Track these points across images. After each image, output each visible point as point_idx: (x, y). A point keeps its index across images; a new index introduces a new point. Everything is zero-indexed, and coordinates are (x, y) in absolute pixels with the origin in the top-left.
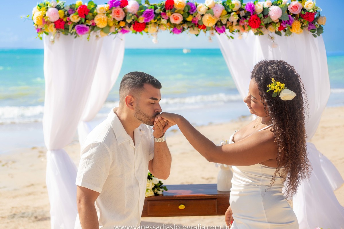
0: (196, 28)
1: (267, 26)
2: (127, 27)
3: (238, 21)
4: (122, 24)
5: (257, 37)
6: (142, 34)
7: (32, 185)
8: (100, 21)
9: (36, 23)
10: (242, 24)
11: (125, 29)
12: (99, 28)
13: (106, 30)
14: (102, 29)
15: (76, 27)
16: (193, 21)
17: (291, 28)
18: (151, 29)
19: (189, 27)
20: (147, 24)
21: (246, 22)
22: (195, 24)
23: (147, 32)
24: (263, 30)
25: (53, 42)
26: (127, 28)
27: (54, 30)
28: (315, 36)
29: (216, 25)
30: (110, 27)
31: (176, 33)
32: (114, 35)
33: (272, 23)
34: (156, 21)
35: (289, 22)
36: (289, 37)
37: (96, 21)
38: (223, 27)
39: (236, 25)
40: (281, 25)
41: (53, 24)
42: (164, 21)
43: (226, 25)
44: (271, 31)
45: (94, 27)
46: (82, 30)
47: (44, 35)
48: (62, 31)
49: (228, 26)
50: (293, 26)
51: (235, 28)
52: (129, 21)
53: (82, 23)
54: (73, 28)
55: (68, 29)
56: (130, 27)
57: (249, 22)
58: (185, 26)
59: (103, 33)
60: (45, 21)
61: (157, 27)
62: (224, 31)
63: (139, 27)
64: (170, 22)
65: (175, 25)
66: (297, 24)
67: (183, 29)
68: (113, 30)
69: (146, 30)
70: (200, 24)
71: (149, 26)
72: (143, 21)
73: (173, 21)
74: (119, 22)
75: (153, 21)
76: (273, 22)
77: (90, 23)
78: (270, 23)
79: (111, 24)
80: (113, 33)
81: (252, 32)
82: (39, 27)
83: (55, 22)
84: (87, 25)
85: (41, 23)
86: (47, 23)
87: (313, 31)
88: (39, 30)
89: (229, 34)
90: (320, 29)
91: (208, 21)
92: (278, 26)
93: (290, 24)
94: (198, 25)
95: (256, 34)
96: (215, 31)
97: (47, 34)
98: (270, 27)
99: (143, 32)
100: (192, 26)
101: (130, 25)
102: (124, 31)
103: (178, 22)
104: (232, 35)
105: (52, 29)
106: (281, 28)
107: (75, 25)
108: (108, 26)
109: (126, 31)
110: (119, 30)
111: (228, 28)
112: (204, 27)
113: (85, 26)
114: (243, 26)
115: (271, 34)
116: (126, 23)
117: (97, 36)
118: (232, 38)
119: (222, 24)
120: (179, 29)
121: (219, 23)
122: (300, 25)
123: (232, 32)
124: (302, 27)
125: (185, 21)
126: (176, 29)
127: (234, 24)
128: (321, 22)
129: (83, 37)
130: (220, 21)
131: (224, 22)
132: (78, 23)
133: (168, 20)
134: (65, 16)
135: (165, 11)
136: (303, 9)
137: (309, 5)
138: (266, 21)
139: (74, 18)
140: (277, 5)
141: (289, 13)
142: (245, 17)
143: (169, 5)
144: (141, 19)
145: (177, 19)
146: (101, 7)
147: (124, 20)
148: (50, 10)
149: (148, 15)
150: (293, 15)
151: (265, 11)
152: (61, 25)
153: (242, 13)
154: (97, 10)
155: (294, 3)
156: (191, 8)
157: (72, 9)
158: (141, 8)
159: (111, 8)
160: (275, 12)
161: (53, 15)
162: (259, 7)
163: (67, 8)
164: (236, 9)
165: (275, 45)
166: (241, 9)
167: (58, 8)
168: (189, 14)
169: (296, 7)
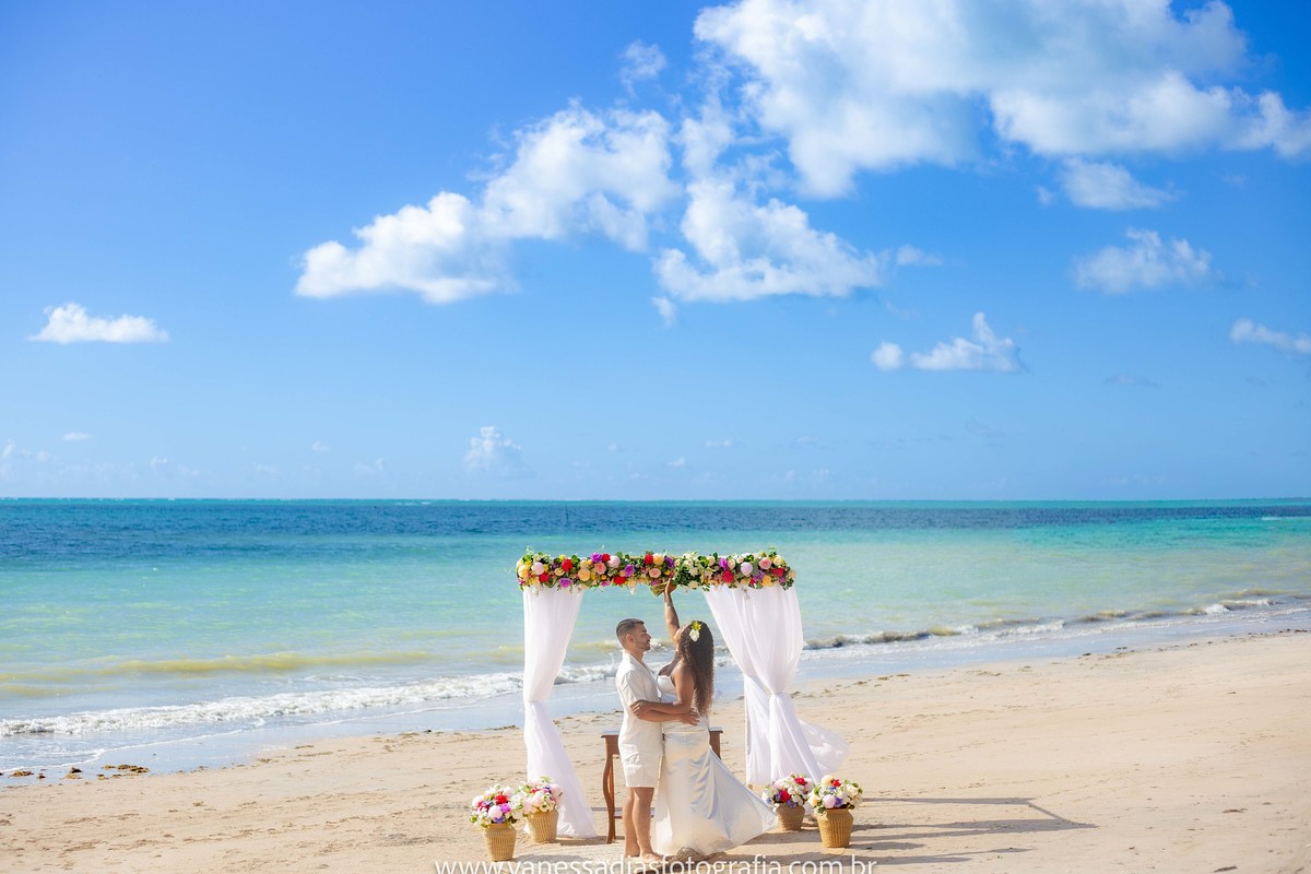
1: (739, 580)
2: (609, 580)
3: (713, 576)
4: (604, 578)
5: (732, 589)
8: (584, 575)
9: (520, 576)
10: (717, 579)
11: (606, 582)
12: (581, 582)
13: (588, 583)
14: (584, 583)
15: (560, 581)
17: (762, 582)
18: (631, 583)
20: (627, 578)
21: (720, 577)
23: (627, 585)
24: (736, 583)
25: (534, 593)
26: (609, 582)
27: (537, 582)
28: (786, 589)
32: (595, 588)
33: (744, 577)
34: (636, 575)
35: (760, 577)
36: (761, 590)
39: (712, 580)
40: (753, 579)
41: (537, 577)
42: (644, 576)
44: (745, 584)
46: (565, 584)
47: (527, 587)
48: (545, 584)
50: (764, 581)
51: (711, 582)
52: (610, 575)
53: (566, 577)
54: (557, 581)
55: (552, 582)
56: (611, 581)
57: (723, 576)
59: (584, 586)
60: (530, 575)
61: (637, 581)
63: (619, 580)
65: (654, 579)
66: (767, 578)
68: (594, 583)
69: (626, 583)
71: (629, 579)
72: (624, 576)
73: (651, 575)
74: (601, 576)
75: (633, 575)
76: (746, 577)
77: (574, 577)
79: (593, 578)
80: (595, 586)
81: (726, 585)
82: (523, 580)
83: (539, 576)
84: (571, 579)
85: (526, 576)
86: (533, 576)
87: (783, 584)
88: (523, 582)
89: (706, 587)
90: (790, 583)
92: (750, 580)
95: (730, 587)
97: (530, 586)
98: (743, 580)
99: (623, 585)
101: (611, 579)
102: (605, 584)
103: (656, 576)
104: (708, 588)
105: (535, 581)
106: (752, 582)
107: (559, 578)
108: (591, 580)
109: (608, 585)
110: (601, 584)
111: (705, 582)
113: (568, 579)
114: (718, 581)
115: (744, 587)
116: (608, 577)
117: (579, 589)
118: (709, 590)
122: (770, 579)
123: (709, 585)
124: (773, 581)
125: (663, 575)
126: (655, 582)
127: (710, 578)
128: (789, 576)
129: (566, 589)
132: (562, 577)
133: (648, 575)
134: (550, 570)
135: (644, 566)
136: (773, 565)
137: (778, 561)
138: (738, 576)
139: (559, 572)
140: (748, 561)
141: (759, 568)
142: (719, 572)
143: (648, 561)
144: (622, 574)
145: (655, 573)
146: (585, 561)
147: (606, 573)
148: (536, 564)
149: (629, 569)
150: (764, 571)
151: (737, 567)
152: (546, 579)
153: (717, 568)
154: (581, 564)
155: (764, 559)
156: (668, 563)
157: (557, 563)
158: (623, 563)
159: (594, 563)
160: (746, 568)
161: (538, 569)
162: (732, 564)
163: (552, 563)
164: (711, 564)
165: (748, 598)
166: (715, 565)
167: (543, 561)
168: (667, 569)
169: (766, 562)
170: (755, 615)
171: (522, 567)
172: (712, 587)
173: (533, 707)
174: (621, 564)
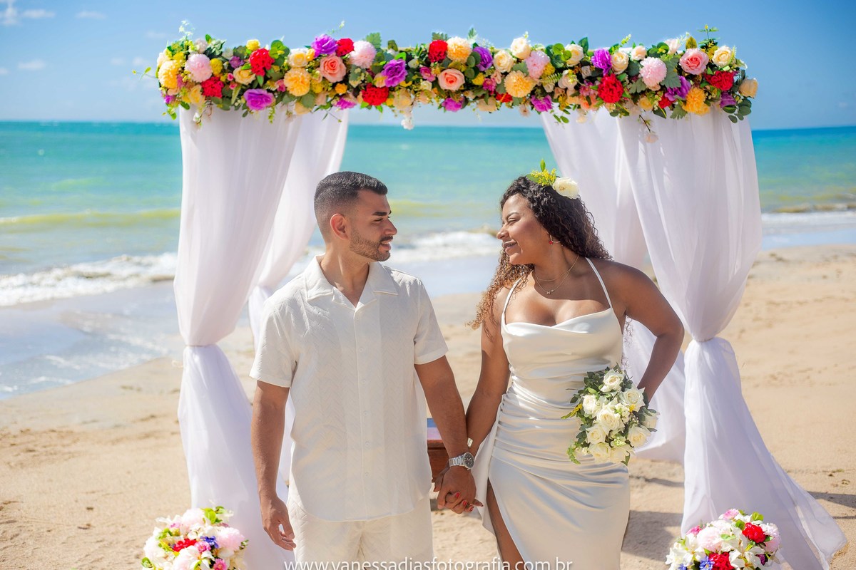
0: (491, 100)
1: (636, 97)
2: (351, 95)
3: (577, 88)
4: (341, 90)
6: (381, 110)
7: (153, 417)
8: (296, 82)
9: (163, 85)
10: (585, 94)
11: (347, 99)
12: (292, 97)
13: (308, 100)
14: (300, 99)
15: (246, 94)
16: (485, 84)
17: (685, 102)
18: (399, 98)
19: (476, 98)
20: (392, 89)
21: (592, 90)
22: (490, 92)
23: (392, 106)
24: (628, 106)
25: (198, 123)
26: (351, 98)
27: (201, 98)
28: (734, 120)
29: (533, 93)
30: (316, 95)
31: (450, 108)
32: (324, 112)
33: (645, 92)
34: (410, 83)
35: (681, 92)
36: (680, 121)
37: (287, 82)
38: (546, 99)
39: (573, 96)
40: (664, 97)
41: (199, 87)
42: (425, 85)
43: (552, 94)
44: (646, 106)
45: (283, 93)
46: (258, 101)
47: (181, 109)
48: (218, 103)
49: (556, 97)
50: (690, 100)
51: (572, 101)
52: (354, 83)
53: (259, 87)
54: (240, 96)
55: (231, 98)
56: (356, 96)
57: (600, 89)
58: (470, 96)
59: (301, 107)
60: (182, 80)
61: (413, 96)
62: (550, 107)
63: (375, 96)
64: (439, 87)
65: (448, 94)
66: (696, 95)
67: (466, 101)
68: (321, 101)
69: (389, 101)
70: (500, 93)
71: (396, 93)
72: (384, 85)
73: (444, 85)
74: (334, 85)
75: (403, 84)
76: (649, 90)
77: (275, 87)
78: (643, 93)
79: (318, 89)
80: (323, 107)
81: (605, 110)
82: (171, 93)
83: (202, 84)
84: (269, 91)
85: (173, 84)
86: (188, 85)
87: (729, 108)
88: (169, 99)
89: (560, 113)
90: (745, 106)
91: (517, 86)
92: (659, 98)
93: (682, 95)
94: (494, 94)
95: (614, 114)
96: (529, 107)
97: (186, 106)
98: (643, 100)
99: (383, 105)
100: (483, 96)
101: (356, 91)
102: (343, 103)
103: (454, 87)
104: (565, 115)
105: (196, 96)
106: (664, 103)
107: (243, 89)
108: (312, 93)
109: (350, 105)
110: (334, 102)
111: (556, 101)
112: (508, 98)
113: (264, 92)
114: (588, 98)
115: (644, 115)
116: (349, 87)
117: (289, 114)
118: (565, 120)
119: (544, 92)
120: (457, 101)
121: (539, 91)
122: (703, 96)
123: (565, 109)
124: (707, 101)
125: (468, 86)
126: (452, 101)
127: (570, 93)
128: (746, 90)
129: (259, 115)
130: (542, 87)
131: (549, 89)
132: (251, 86)
133: (435, 83)
134: (223, 71)
135: (427, 64)
136: (711, 65)
137: (723, 56)
138: (634, 87)
139: (243, 75)
140: (657, 55)
141: (680, 70)
142: (591, 80)
143: (438, 52)
144: (380, 81)
145: (453, 80)
146: (300, 52)
147: (345, 80)
148: (192, 58)
149: (394, 71)
150: (691, 77)
151: (632, 69)
152: (215, 90)
153: (586, 72)
154: (290, 60)
155: (691, 52)
156: (481, 60)
157: (239, 57)
158: (380, 56)
159: (318, 55)
160: (652, 70)
161: (199, 68)
162: (620, 60)
163: (229, 55)
164: (573, 62)
165: (652, 137)
166: (583, 63)
167: (210, 54)
168: (477, 70)
169: (695, 60)
170: (666, 180)
171: (167, 65)
172: (574, 113)
173: (197, 359)
174: (379, 59)
